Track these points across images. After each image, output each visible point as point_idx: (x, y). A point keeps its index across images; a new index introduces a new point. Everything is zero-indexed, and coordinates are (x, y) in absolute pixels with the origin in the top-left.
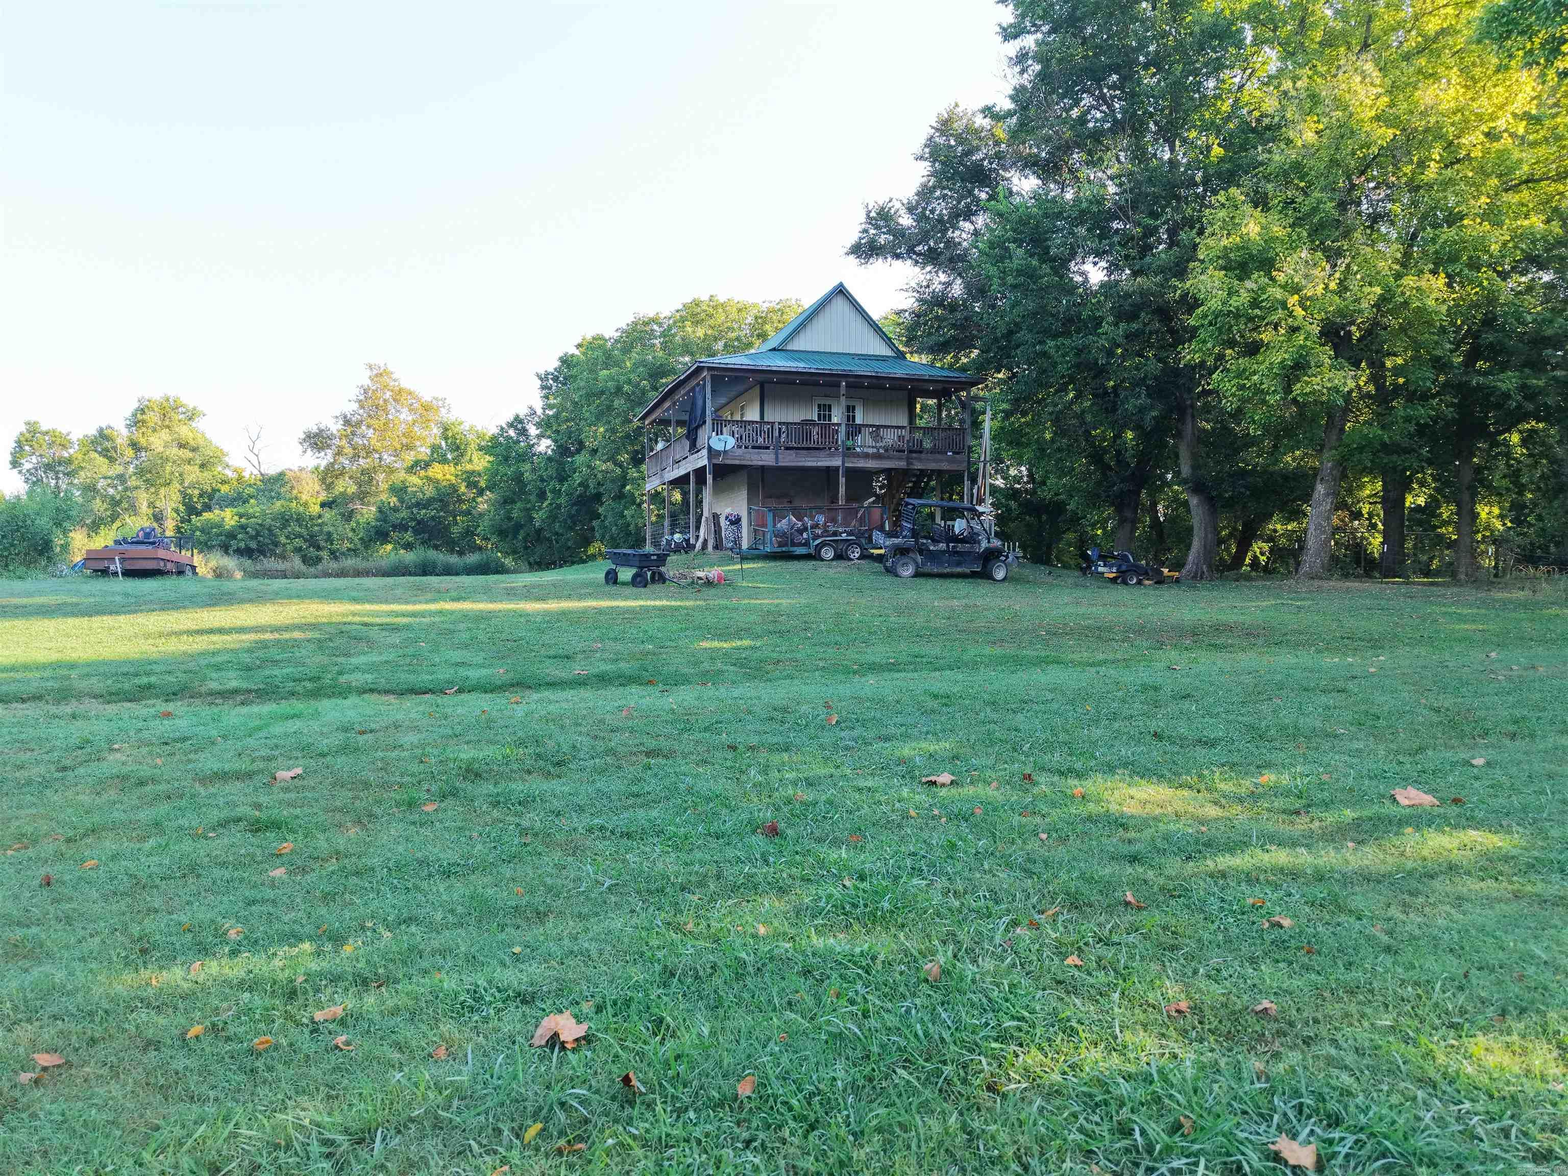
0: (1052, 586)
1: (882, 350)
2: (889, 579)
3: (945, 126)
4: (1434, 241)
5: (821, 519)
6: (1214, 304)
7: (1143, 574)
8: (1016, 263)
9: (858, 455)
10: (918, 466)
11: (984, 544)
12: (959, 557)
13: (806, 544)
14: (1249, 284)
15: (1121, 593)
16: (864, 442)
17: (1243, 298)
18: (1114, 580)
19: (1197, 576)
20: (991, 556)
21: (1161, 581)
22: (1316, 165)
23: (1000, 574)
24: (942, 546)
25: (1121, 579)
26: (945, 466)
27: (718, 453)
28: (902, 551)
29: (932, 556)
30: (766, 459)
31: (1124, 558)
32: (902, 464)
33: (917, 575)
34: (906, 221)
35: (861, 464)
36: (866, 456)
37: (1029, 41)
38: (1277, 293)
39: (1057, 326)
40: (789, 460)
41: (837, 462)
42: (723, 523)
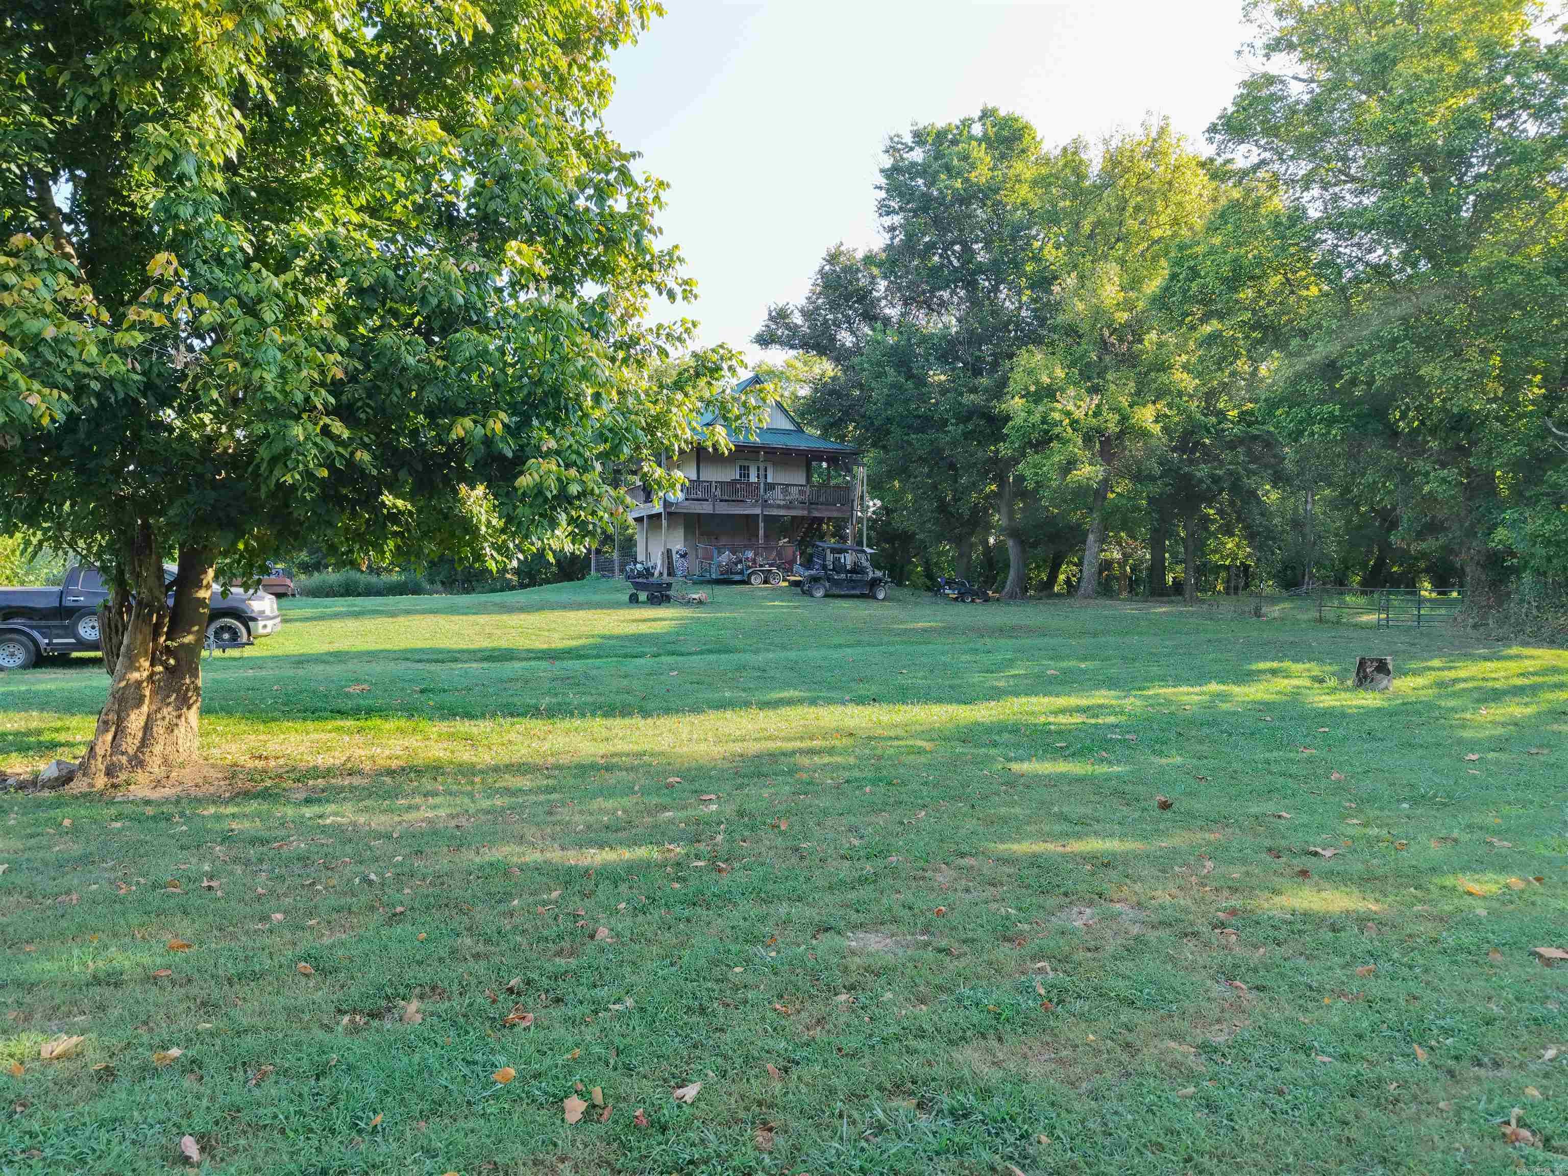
0: (916, 604)
1: (786, 425)
2: (806, 598)
3: (832, 258)
4: (1155, 381)
5: (750, 554)
6: (1018, 421)
7: (975, 594)
8: (890, 380)
9: (771, 506)
10: (816, 514)
11: (871, 575)
12: (853, 584)
13: (741, 573)
14: (1041, 408)
15: (961, 608)
16: (777, 496)
17: (1036, 418)
18: (956, 599)
19: (1012, 596)
20: (874, 583)
21: (987, 600)
22: (1084, 327)
23: (881, 596)
24: (843, 576)
25: (960, 598)
26: (835, 514)
27: (672, 504)
28: (815, 580)
29: (836, 583)
30: (706, 508)
31: (963, 584)
32: (805, 513)
33: (826, 596)
34: (798, 319)
35: (775, 512)
36: (779, 506)
37: (897, 219)
38: (1056, 416)
39: (917, 423)
40: (724, 509)
41: (757, 511)
42: (675, 557)
